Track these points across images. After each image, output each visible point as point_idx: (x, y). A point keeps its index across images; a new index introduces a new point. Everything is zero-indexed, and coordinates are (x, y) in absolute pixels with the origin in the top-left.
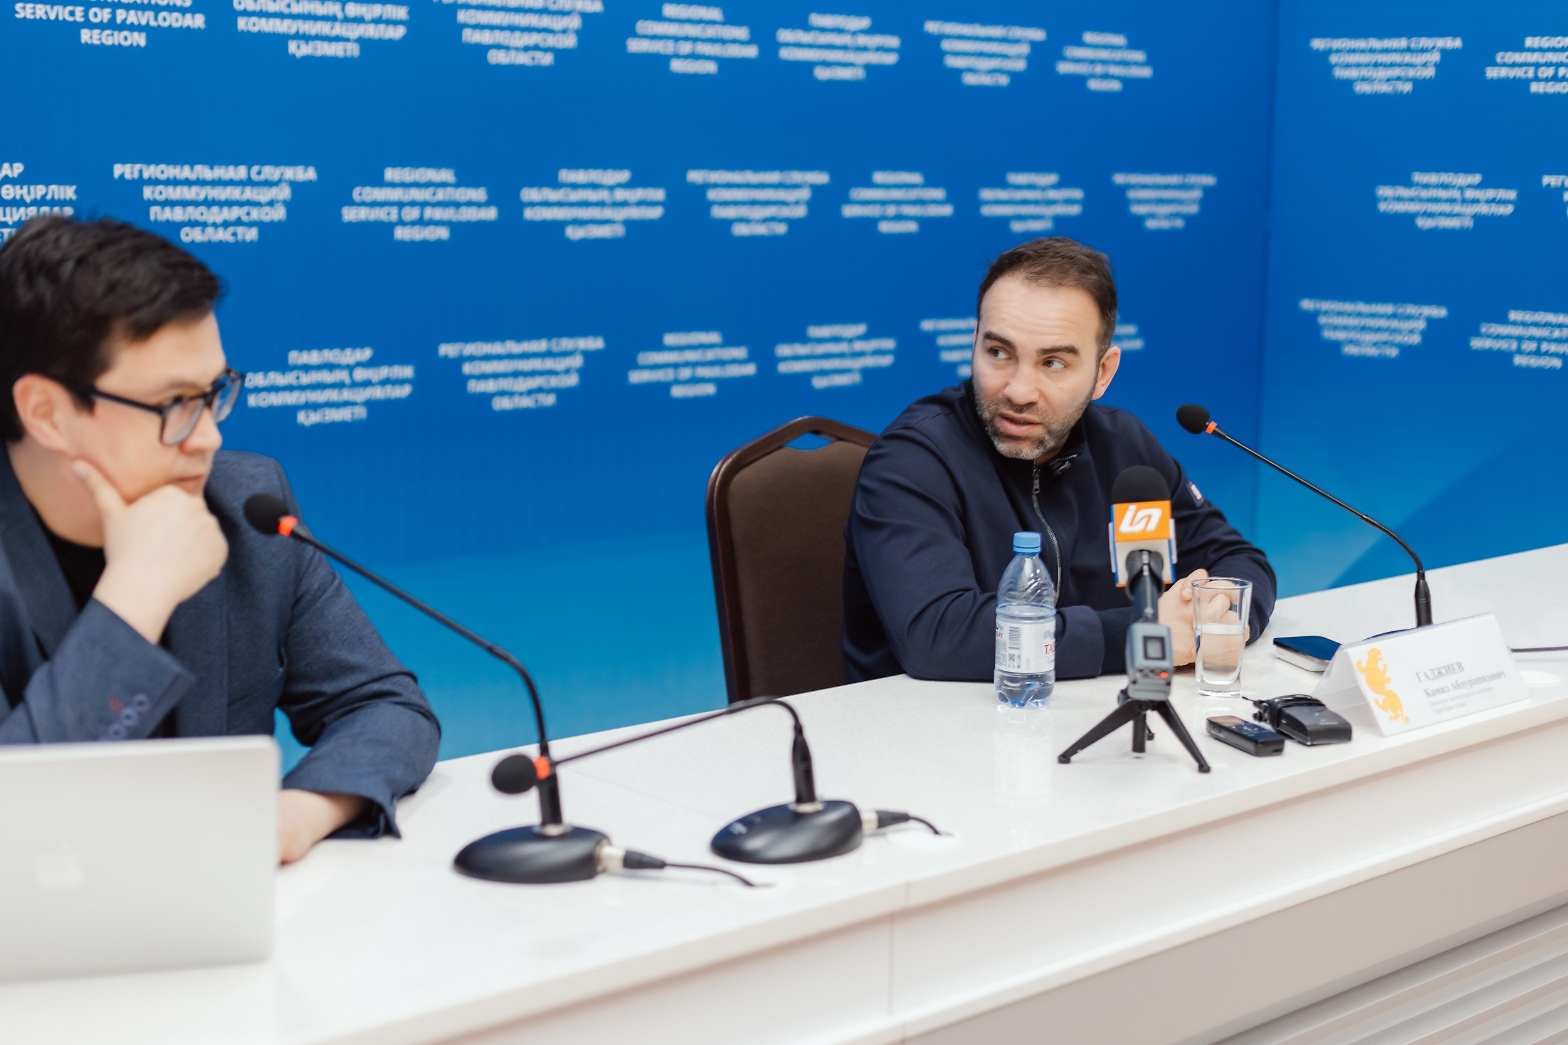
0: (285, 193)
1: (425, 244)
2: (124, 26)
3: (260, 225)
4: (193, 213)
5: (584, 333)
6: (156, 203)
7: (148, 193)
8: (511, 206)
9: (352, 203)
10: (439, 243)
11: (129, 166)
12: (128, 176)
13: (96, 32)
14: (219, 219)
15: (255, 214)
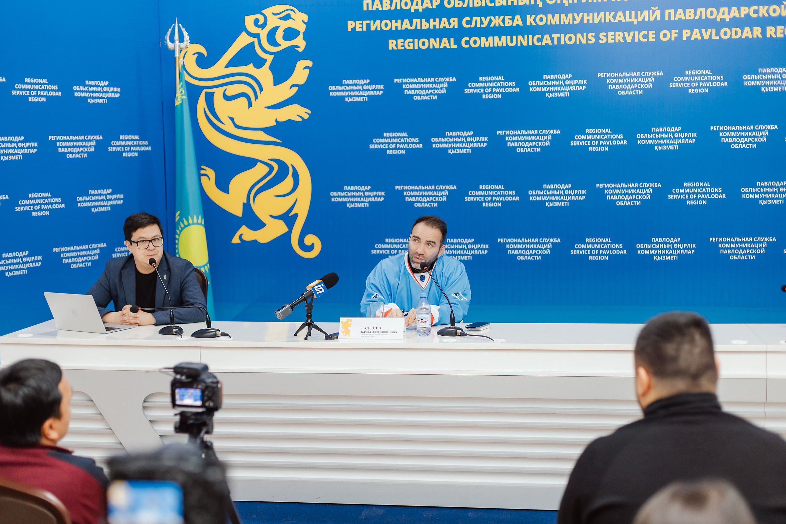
0: (446, 193)
1: (493, 208)
2: (399, 149)
3: (438, 202)
4: (418, 199)
5: (553, 237)
6: (407, 196)
7: (405, 193)
8: (524, 196)
9: (468, 196)
10: (498, 207)
11: (399, 186)
12: (399, 189)
13: (391, 151)
14: (426, 201)
15: (437, 199)
